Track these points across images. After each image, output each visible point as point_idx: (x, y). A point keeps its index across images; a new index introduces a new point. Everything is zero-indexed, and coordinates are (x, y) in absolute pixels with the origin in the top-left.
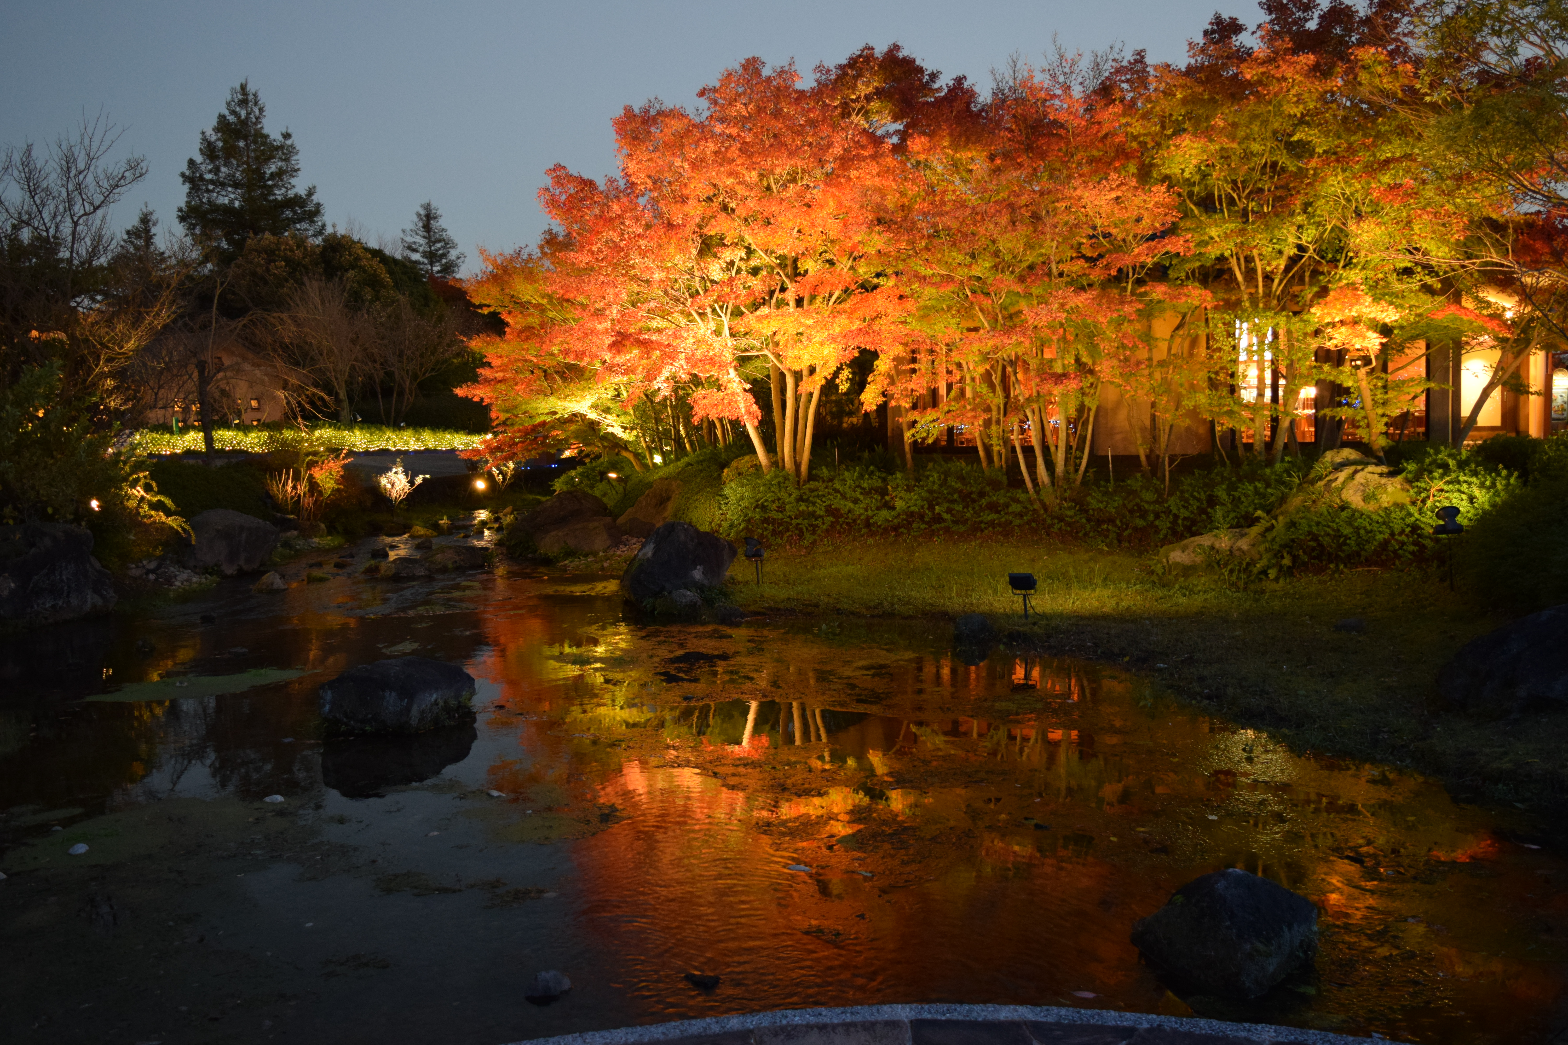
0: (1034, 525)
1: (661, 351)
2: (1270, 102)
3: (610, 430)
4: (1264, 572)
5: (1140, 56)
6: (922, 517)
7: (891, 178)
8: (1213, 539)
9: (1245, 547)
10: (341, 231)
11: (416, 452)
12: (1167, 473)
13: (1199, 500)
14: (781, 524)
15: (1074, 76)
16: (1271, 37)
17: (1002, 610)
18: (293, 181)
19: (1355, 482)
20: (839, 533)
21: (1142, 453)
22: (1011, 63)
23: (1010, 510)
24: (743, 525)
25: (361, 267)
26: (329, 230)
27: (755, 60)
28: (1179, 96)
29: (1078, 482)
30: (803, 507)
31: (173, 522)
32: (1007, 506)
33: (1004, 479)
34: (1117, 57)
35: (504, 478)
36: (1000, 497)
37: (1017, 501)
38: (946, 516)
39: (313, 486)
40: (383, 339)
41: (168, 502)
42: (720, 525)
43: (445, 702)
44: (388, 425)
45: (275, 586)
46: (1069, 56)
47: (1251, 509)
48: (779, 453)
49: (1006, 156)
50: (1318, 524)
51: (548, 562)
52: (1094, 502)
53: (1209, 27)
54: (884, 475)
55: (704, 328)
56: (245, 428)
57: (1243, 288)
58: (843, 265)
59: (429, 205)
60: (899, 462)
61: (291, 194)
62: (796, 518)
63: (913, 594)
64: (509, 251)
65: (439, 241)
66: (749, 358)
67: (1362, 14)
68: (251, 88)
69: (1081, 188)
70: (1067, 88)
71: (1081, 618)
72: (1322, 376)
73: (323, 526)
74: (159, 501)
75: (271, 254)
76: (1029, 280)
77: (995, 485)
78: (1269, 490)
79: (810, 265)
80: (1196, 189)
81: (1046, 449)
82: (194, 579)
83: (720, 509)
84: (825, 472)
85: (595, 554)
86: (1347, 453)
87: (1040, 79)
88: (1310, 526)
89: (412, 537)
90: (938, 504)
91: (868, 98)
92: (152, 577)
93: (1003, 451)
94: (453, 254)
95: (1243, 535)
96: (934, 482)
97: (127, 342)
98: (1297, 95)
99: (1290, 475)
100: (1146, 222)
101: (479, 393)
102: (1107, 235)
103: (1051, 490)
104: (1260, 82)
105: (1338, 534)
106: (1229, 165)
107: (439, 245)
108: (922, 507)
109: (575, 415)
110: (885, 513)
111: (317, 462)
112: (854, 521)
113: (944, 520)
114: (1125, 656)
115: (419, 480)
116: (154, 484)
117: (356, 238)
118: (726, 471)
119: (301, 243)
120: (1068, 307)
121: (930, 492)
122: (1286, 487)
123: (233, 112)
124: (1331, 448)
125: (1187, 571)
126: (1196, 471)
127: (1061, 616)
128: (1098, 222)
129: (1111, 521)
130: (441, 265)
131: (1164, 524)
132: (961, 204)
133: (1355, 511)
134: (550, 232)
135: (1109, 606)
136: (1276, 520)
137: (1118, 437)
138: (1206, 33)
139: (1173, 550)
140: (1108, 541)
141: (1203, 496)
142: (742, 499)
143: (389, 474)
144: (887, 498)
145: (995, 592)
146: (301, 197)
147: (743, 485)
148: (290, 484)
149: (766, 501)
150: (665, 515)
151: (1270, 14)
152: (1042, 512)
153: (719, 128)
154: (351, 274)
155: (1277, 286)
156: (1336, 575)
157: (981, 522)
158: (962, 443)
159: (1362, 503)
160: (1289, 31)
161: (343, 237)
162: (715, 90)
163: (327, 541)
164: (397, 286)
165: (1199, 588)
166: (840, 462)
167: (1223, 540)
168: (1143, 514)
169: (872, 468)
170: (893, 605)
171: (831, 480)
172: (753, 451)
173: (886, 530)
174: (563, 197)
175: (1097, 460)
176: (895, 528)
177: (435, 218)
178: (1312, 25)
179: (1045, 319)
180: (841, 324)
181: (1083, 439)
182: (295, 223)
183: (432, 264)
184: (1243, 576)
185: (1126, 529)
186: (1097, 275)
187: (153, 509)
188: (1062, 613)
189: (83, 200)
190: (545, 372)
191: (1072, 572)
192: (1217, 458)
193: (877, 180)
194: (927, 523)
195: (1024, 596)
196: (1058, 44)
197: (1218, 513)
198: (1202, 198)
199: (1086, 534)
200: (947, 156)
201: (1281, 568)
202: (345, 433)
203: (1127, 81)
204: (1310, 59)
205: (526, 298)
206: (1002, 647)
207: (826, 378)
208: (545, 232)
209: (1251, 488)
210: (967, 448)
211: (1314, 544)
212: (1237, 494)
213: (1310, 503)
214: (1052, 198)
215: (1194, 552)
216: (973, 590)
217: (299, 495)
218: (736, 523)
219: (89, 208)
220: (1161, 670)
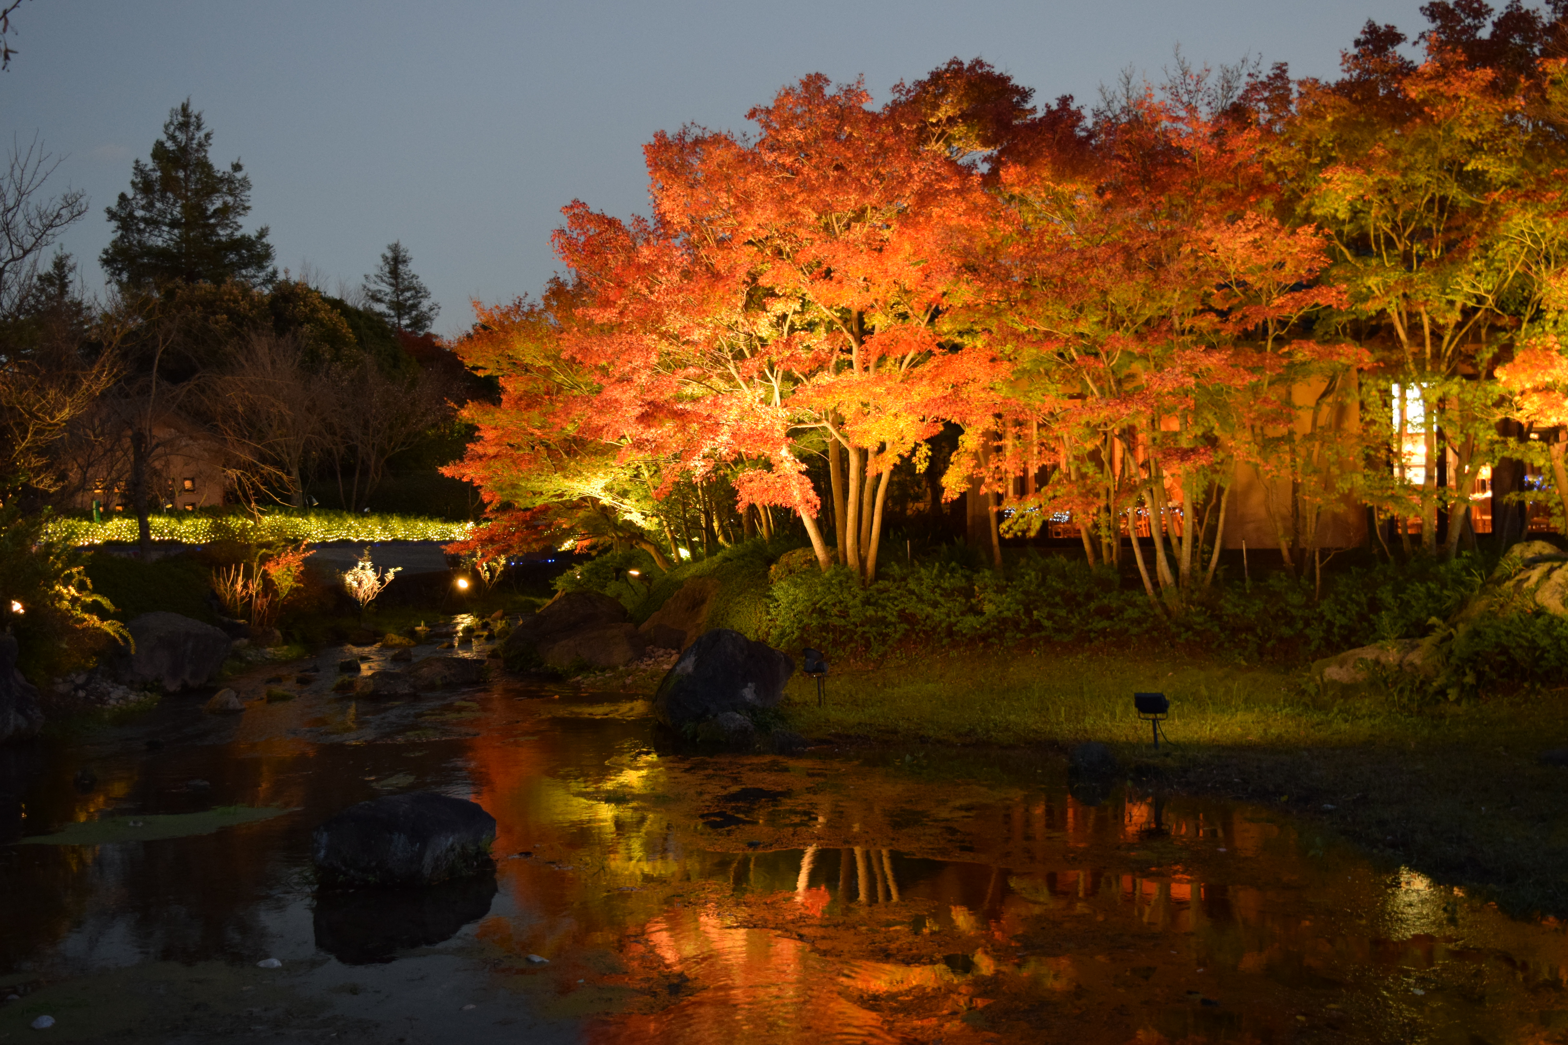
0: (1155, 634)
1: (699, 423)
2: (1439, 126)
3: (628, 517)
4: (1442, 692)
5: (1281, 72)
6: (1016, 624)
7: (980, 216)
8: (1377, 652)
9: (1418, 662)
10: (295, 277)
11: (382, 543)
12: (1318, 572)
13: (1358, 604)
14: (842, 633)
15: (1200, 95)
16: (1437, 49)
17: (1123, 739)
18: (240, 220)
19: (1552, 582)
20: (915, 643)
21: (1284, 546)
22: (1124, 80)
23: (1126, 616)
24: (796, 634)
25: (318, 319)
26: (281, 277)
27: (818, 76)
28: (1330, 119)
29: (1208, 582)
30: (870, 612)
31: (108, 627)
32: (1121, 610)
33: (1117, 578)
34: (1252, 71)
35: (492, 576)
36: (1113, 600)
37: (1134, 605)
38: (1047, 623)
39: (268, 584)
40: (344, 406)
41: (105, 602)
42: (768, 634)
43: (463, 847)
44: (349, 511)
45: (231, 706)
46: (1195, 70)
47: (1423, 615)
48: (840, 547)
49: (1118, 190)
50: (1508, 633)
51: (556, 677)
52: (1229, 606)
53: (1362, 37)
54: (968, 573)
55: (750, 395)
56: (179, 514)
57: (1405, 347)
58: (919, 321)
59: (397, 246)
60: (984, 557)
61: (238, 234)
62: (862, 625)
63: (1012, 717)
64: (507, 302)
65: (408, 289)
66: (803, 431)
67: (1545, 20)
68: (194, 109)
69: (1212, 229)
70: (1192, 109)
71: (1224, 748)
72: (1506, 454)
73: (278, 633)
74: (94, 601)
75: (210, 306)
76: (1150, 338)
77: (1105, 585)
78: (1445, 592)
79: (878, 321)
80: (1347, 228)
81: (1166, 541)
82: (132, 697)
83: (768, 613)
84: (895, 569)
85: (614, 668)
86: (1539, 547)
87: (1159, 97)
88: (1498, 636)
89: (386, 647)
90: (1036, 608)
91: (951, 120)
92: (82, 694)
93: (1114, 544)
94: (425, 305)
95: (1415, 647)
96: (1030, 582)
97: (60, 411)
98: (1472, 117)
99: (1470, 574)
100: (1289, 268)
101: (469, 472)
102: (1242, 284)
103: (1175, 591)
104: (1424, 102)
105: (1533, 646)
106: (1390, 200)
107: (408, 294)
108: (1017, 612)
109: (584, 499)
110: (971, 620)
111: (272, 556)
112: (934, 629)
113: (1044, 628)
114: (1282, 794)
115: (390, 576)
116: (89, 581)
117: (312, 286)
118: (773, 567)
119: (246, 291)
120: (1197, 370)
121: (1026, 593)
122: (1466, 588)
123: (172, 138)
124: (1518, 541)
125: (1347, 690)
126: (1354, 569)
127: (1198, 746)
128: (1232, 268)
129: (1250, 629)
130: (410, 318)
131: (1316, 633)
132: (1063, 247)
133: (1553, 618)
134: (556, 280)
135: (1255, 734)
136: (1455, 628)
137: (1250, 527)
138: (1357, 43)
139: (1328, 666)
140: (1247, 653)
141: (1364, 599)
142: (795, 601)
143: (355, 570)
144: (974, 601)
145: (1113, 715)
146: (249, 238)
147: (796, 585)
148: (240, 582)
149: (826, 604)
150: (699, 621)
151: (1434, 21)
152: (1165, 618)
153: (769, 157)
154: (307, 328)
155: (1447, 347)
156: (1532, 697)
157: (1090, 631)
158: (1058, 534)
159: (1562, 609)
160: (1458, 41)
161: (297, 284)
162: (768, 112)
163: (283, 651)
164: (361, 342)
165: (1364, 711)
166: (913, 556)
167: (1391, 654)
168: (1290, 621)
169: (953, 564)
170: (988, 731)
171: (904, 579)
172: (808, 543)
173: (972, 640)
174: (582, 239)
175: (1230, 556)
176: (984, 638)
177: (405, 261)
178: (1485, 33)
179: (1169, 385)
180: (921, 392)
181: (1212, 531)
182: (241, 268)
183: (399, 317)
184: (1417, 697)
185: (1269, 640)
186: (1230, 330)
187: (86, 612)
188: (1198, 742)
189: (11, 242)
190: (547, 447)
191: (1204, 692)
192: (1375, 551)
193: (963, 218)
194: (1022, 631)
195: (1154, 721)
196: (1181, 56)
197: (1385, 619)
198: (1353, 239)
199: (1220, 645)
200: (1047, 189)
201: (1463, 686)
202: (299, 520)
203: (1266, 100)
204: (1485, 74)
205: (528, 360)
206: (1129, 783)
207: (900, 456)
208: (551, 281)
209: (1423, 589)
210: (1069, 539)
211: (1503, 658)
212: (1405, 597)
213: (1496, 607)
214: (1176, 240)
215: (1354, 667)
216: (1085, 714)
217: (251, 595)
218: (788, 631)
219: (17, 252)
220: (1329, 812)
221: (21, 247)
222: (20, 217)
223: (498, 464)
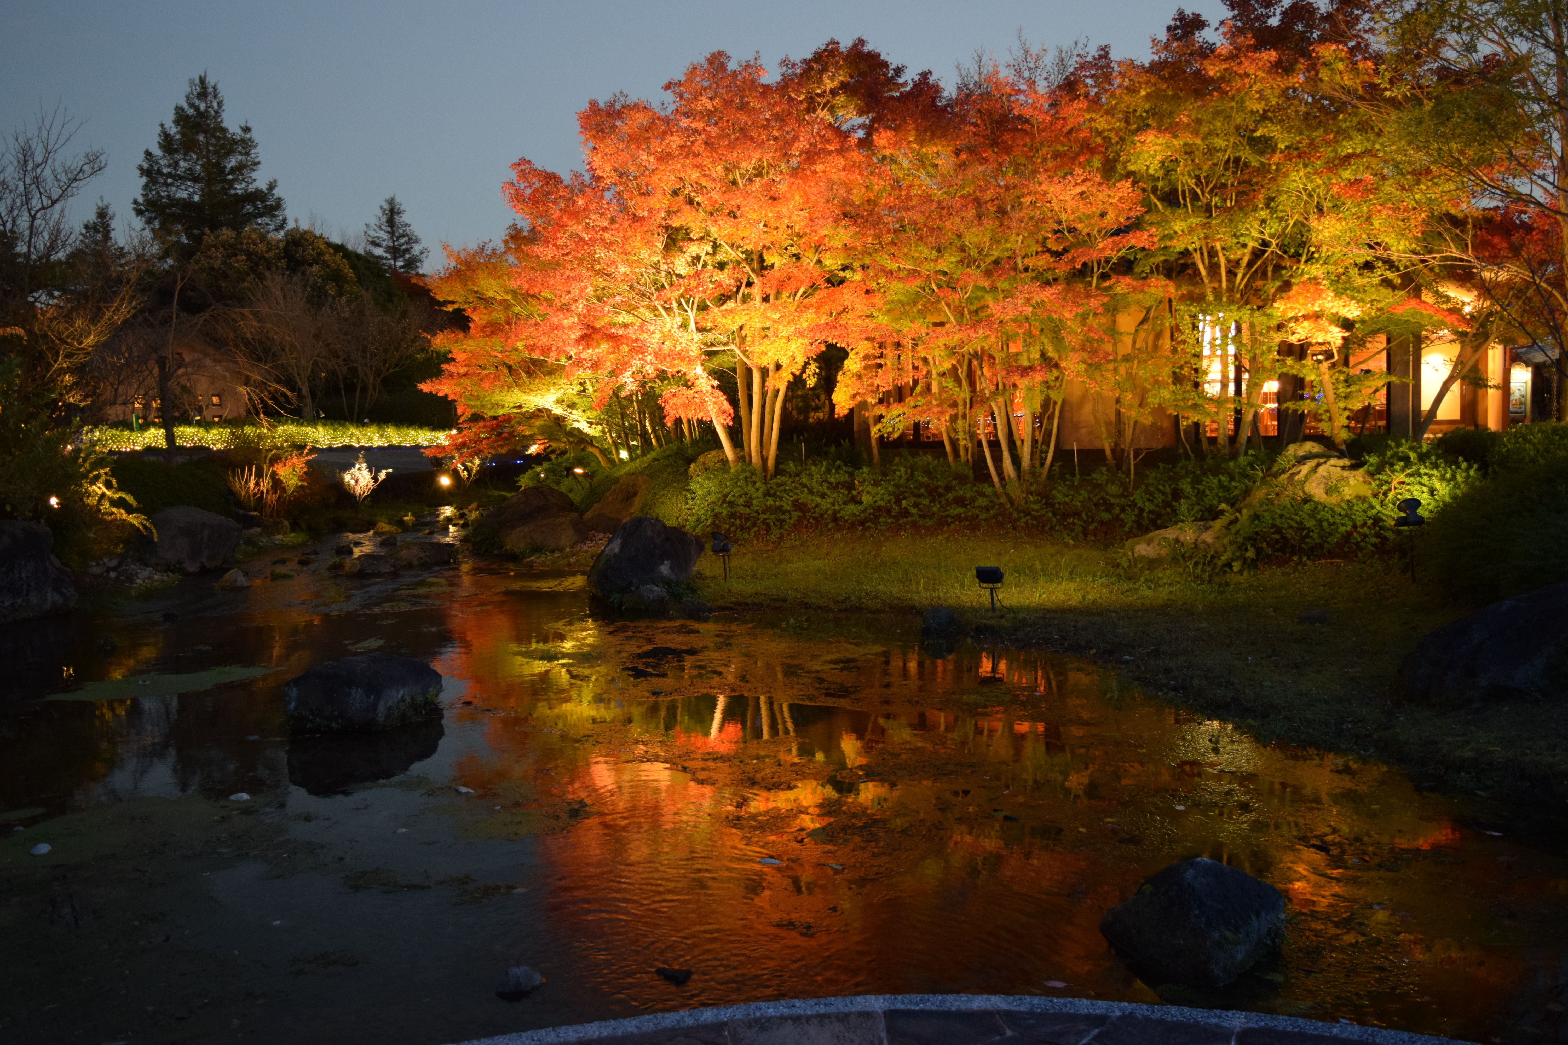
0: (1000, 518)
1: (629, 345)
2: (1233, 98)
3: (576, 425)
4: (1229, 565)
5: (1105, 52)
6: (889, 511)
7: (857, 172)
8: (1177, 532)
9: (1209, 540)
10: (304, 226)
11: (380, 448)
12: (1132, 467)
13: (1163, 493)
14: (748, 520)
15: (1039, 71)
16: (1234, 33)
17: (969, 604)
18: (254, 175)
19: (1318, 475)
20: (806, 527)
21: (1107, 447)
22: (977, 58)
23: (976, 504)
24: (710, 520)
25: (324, 261)
26: (291, 225)
27: (720, 54)
28: (1143, 93)
29: (1044, 476)
30: (770, 502)
31: (134, 520)
32: (973, 500)
33: (971, 473)
34: (1082, 52)
35: (469, 475)
36: (966, 491)
37: (983, 495)
38: (913, 511)
39: (277, 483)
40: (346, 334)
41: (130, 499)
42: (687, 520)
43: (412, 699)
44: (352, 422)
45: (239, 584)
46: (1034, 51)
47: (1215, 502)
48: (746, 449)
49: (971, 150)
50: (1281, 516)
51: (514, 558)
52: (1060, 496)
53: (1173, 23)
54: (850, 470)
55: (671, 323)
56: (206, 425)
57: (1206, 282)
58: (809, 259)
59: (392, 199)
60: (865, 456)
61: (251, 188)
62: (764, 513)
63: (880, 588)
64: (472, 247)
65: (403, 236)
66: (716, 353)
67: (1323, 10)
68: (211, 81)
69: (1046, 182)
70: (1032, 83)
71: (1049, 611)
72: (1285, 370)
73: (286, 523)
74: (120, 498)
75: (232, 248)
76: (996, 275)
77: (962, 479)
78: (1233, 483)
79: (775, 259)
80: (1160, 184)
81: (1012, 443)
82: (156, 577)
83: (687, 503)
84: (791, 466)
85: (561, 550)
86: (1310, 447)
87: (1006, 74)
88: (1273, 519)
89: (377, 534)
90: (904, 498)
91: (834, 92)
92: (113, 575)
93: (970, 445)
94: (416, 249)
95: (1207, 528)
96: (900, 477)
97: (87, 337)
98: (1260, 92)
99: (1253, 469)
100: (1111, 216)
101: (443, 388)
102: (1071, 230)
103: (1017, 483)
104: (1222, 78)
105: (1301, 527)
106: (1193, 161)
107: (402, 241)
108: (889, 501)
109: (540, 410)
110: (852, 508)
111: (279, 458)
112: (822, 515)
113: (911, 515)
114: (1092, 648)
115: (382, 475)
116: (114, 481)
117: (318, 233)
118: (692, 466)
119: (263, 237)
120: (1033, 302)
121: (897, 486)
122: (1249, 480)
123: (192, 105)
124: (1294, 441)
125: (1153, 563)
126: (1161, 465)
127: (1028, 609)
128: (1063, 217)
129: (1076, 514)
130: (405, 261)
131: (1129, 518)
132: (927, 198)
133: (1318, 503)
134: (514, 226)
135: (1075, 599)
136: (1240, 512)
137: (1083, 431)
138: (1169, 29)
139: (1138, 544)
140: (1074, 534)
141: (1168, 490)
142: (709, 493)
143: (353, 470)
144: (854, 493)
145: (962, 585)
146: (262, 192)
147: (710, 480)
148: (253, 481)
149: (734, 495)
150: (632, 510)
151: (1232, 10)
152: (1008, 505)
153: (684, 123)
154: (314, 268)
155: (1240, 281)
156: (1300, 568)
157: (948, 516)
158: (928, 437)
159: (1325, 496)
160: (1252, 27)
161: (305, 232)
162: (680, 84)
163: (291, 538)
164: (360, 281)
165: (1165, 581)
166: (807, 457)
167: (1188, 533)
168: (1109, 507)
169: (838, 462)
170: (860, 599)
171: (798, 475)
172: (719, 445)
173: (853, 524)
174: (528, 191)
175: (1062, 454)
176: (862, 523)
177: (399, 213)
178: (1274, 22)
179: (1011, 313)
180: (808, 319)
181: (1048, 433)
182: (256, 218)
183: (395, 259)
184: (1208, 569)
185: (1092, 523)
186: (1062, 269)
187: (114, 506)
188: (1028, 606)
189: (41, 194)
190: (510, 368)
191: (1038, 565)
192: (1181, 451)
193: (843, 174)
194: (894, 517)
195: (991, 589)
196: (1023, 39)
197: (1183, 506)
198: (1166, 193)
199: (1052, 528)
200: (913, 151)
201: (1245, 560)
202: (308, 429)
203: (1092, 76)
204: (1272, 55)
205: (490, 294)
206: (969, 641)
207: (793, 374)
208: (510, 227)
209: (1215, 481)
210: (934, 442)
211: (1277, 537)
212: (1201, 488)
213: (1273, 496)
214: (1017, 192)
215: (1159, 545)
216: (940, 584)
217: (262, 492)
218: (703, 518)
219: (47, 202)
220: (1128, 662)
221: (49, 198)
222: (47, 172)
223: (467, 382)
